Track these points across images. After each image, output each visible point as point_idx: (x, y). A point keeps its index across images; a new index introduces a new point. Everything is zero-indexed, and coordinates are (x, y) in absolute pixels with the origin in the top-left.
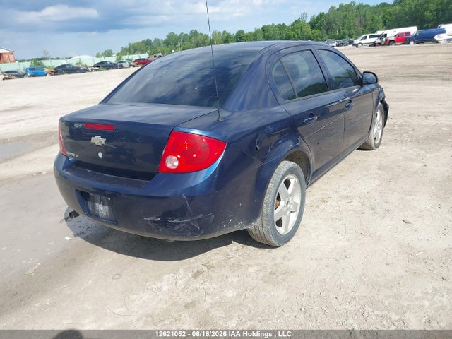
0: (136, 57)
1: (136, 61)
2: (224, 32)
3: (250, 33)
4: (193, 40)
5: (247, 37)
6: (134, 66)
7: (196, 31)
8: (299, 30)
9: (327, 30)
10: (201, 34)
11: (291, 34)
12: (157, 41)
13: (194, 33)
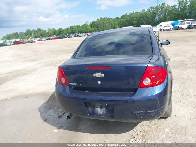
0: (13, 40)
1: (14, 42)
2: (53, 29)
3: (65, 29)
4: (39, 32)
5: (64, 31)
6: (13, 45)
7: (40, 29)
8: (86, 28)
9: (97, 28)
10: (43, 30)
11: (83, 29)
12: (21, 33)
13: (39, 30)
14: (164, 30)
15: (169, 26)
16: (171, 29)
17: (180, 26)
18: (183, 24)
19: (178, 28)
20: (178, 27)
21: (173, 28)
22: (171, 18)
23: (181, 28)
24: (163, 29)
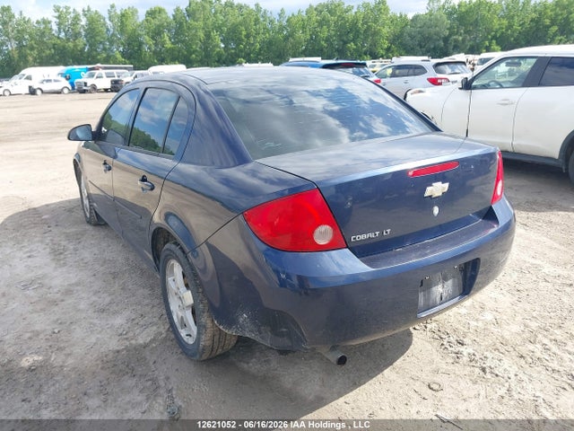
14: (42, 92)
15: (55, 81)
16: (66, 91)
17: (90, 82)
18: (97, 77)
19: (85, 88)
20: (86, 84)
21: (70, 88)
22: (41, 58)
23: (94, 88)
24: (41, 89)
